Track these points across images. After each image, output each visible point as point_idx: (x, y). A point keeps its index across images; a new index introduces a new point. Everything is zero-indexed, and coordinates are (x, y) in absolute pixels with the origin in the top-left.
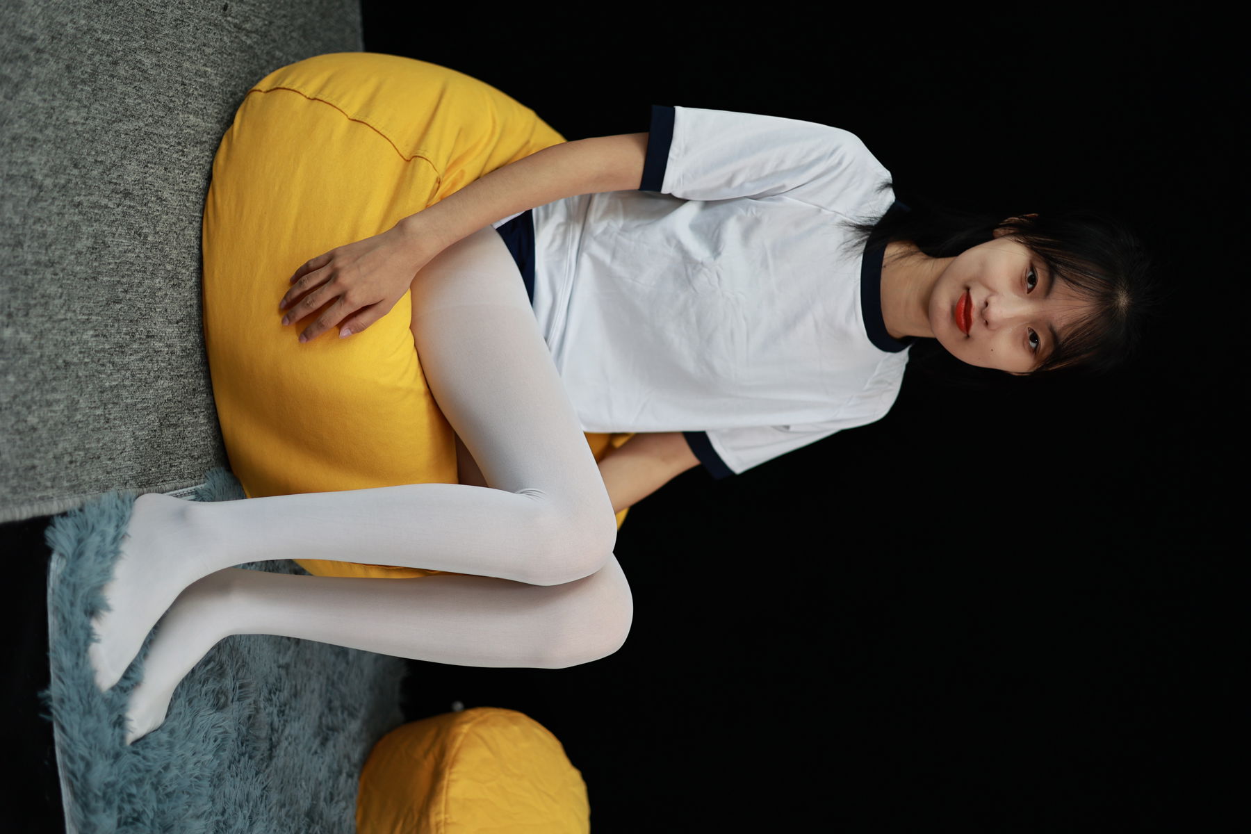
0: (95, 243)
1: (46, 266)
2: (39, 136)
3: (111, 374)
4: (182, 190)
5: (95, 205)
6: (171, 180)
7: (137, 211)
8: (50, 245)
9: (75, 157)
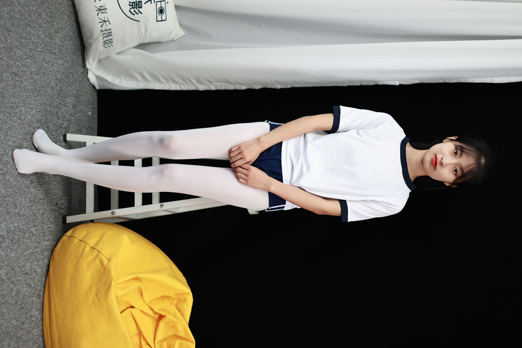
0: (17, 292)
1: (4, 304)
2: (3, 265)
3: (20, 332)
4: (42, 267)
5: (18, 280)
6: (39, 265)
7: (29, 278)
8: (5, 297)
9: (13, 267)
